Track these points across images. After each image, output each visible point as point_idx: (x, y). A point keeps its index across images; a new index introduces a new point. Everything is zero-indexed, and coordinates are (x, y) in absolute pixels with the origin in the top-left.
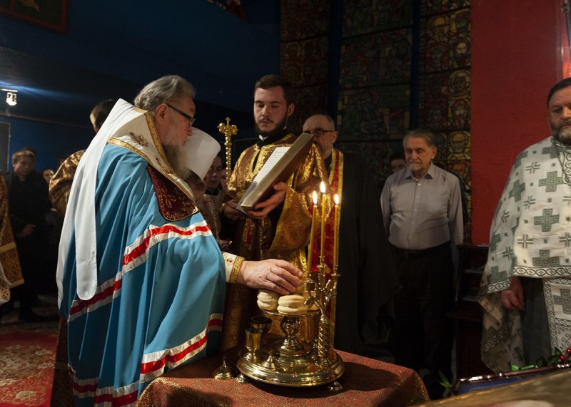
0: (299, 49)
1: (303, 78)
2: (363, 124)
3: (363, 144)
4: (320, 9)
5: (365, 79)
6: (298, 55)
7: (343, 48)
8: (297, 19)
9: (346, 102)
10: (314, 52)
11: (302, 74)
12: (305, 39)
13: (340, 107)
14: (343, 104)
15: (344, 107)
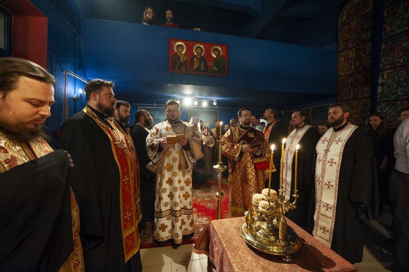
0: (351, 53)
1: (354, 69)
2: (400, 89)
3: (399, 102)
4: (366, 27)
5: (402, 61)
6: (350, 56)
7: (383, 46)
8: (349, 37)
9: (385, 77)
10: (362, 53)
11: (353, 67)
12: (355, 47)
13: (380, 81)
14: (383, 79)
15: (384, 81)
